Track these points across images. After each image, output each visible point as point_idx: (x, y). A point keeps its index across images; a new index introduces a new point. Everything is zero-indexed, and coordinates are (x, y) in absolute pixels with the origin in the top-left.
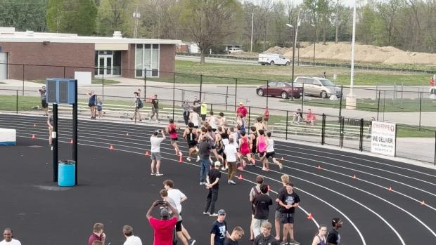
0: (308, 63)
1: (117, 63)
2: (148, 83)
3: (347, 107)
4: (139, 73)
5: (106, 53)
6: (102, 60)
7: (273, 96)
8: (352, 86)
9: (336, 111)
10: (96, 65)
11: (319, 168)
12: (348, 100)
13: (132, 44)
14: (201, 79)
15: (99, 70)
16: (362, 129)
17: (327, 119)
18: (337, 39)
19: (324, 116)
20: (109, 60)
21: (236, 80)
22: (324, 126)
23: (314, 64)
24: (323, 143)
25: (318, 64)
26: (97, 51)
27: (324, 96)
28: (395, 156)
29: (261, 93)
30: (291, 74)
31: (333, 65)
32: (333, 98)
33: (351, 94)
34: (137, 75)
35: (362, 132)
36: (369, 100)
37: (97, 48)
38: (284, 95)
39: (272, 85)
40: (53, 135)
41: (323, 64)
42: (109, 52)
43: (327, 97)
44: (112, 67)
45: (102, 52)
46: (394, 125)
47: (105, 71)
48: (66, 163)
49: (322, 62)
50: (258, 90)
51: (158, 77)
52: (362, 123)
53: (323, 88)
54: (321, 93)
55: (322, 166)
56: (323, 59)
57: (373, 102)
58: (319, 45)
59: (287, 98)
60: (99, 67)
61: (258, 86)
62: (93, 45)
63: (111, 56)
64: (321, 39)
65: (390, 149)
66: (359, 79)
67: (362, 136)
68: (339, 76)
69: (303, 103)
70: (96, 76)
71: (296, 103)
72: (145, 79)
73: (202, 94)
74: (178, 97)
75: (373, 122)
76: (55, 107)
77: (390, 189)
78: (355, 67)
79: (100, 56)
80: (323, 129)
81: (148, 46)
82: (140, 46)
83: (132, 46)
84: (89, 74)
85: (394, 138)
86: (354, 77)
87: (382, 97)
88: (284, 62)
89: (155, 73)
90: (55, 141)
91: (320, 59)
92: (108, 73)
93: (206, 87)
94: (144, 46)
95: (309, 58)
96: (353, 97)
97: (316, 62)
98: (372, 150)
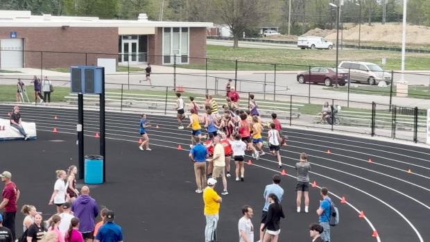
0: (352, 46)
1: (143, 49)
2: (178, 70)
3: (397, 94)
4: (167, 59)
5: (130, 37)
6: (126, 45)
7: (316, 83)
8: (403, 70)
9: (386, 99)
10: (120, 51)
11: (370, 161)
12: (398, 86)
13: (159, 28)
14: (236, 66)
15: (123, 57)
16: (416, 118)
17: (378, 108)
18: (384, 20)
19: (374, 104)
20: (134, 45)
21: (275, 66)
22: (373, 115)
23: (359, 47)
24: (373, 134)
25: (363, 47)
26: (120, 36)
27: (371, 82)
29: (301, 80)
30: (335, 59)
31: (380, 49)
32: (382, 84)
33: (402, 81)
34: (165, 62)
35: (416, 121)
36: (422, 87)
37: (121, 32)
38: (327, 82)
39: (314, 71)
40: (79, 128)
41: (369, 48)
42: (134, 37)
43: (375, 83)
44: (137, 53)
45: (126, 37)
47: (130, 58)
48: (93, 158)
49: (368, 45)
50: (299, 77)
51: (188, 63)
52: (416, 112)
53: (371, 74)
54: (369, 79)
55: (373, 159)
56: (369, 42)
57: (426, 88)
58: (365, 26)
59: (331, 85)
60: (123, 52)
61: (299, 72)
62: (116, 29)
63: (137, 41)
64: (366, 20)
66: (411, 64)
67: (416, 126)
68: (388, 60)
69: (349, 90)
70: (119, 64)
71: (341, 90)
72: (175, 66)
73: (237, 82)
74: (211, 86)
76: (81, 97)
78: (407, 50)
79: (124, 41)
80: (372, 119)
81: (176, 30)
82: (167, 30)
83: (159, 29)
84: (114, 60)
86: (405, 61)
88: (326, 45)
89: (184, 58)
90: (81, 135)
91: (366, 42)
92: (134, 59)
93: (241, 74)
94: (172, 30)
95: (353, 41)
96: (404, 84)
97: (361, 45)
98: (428, 142)
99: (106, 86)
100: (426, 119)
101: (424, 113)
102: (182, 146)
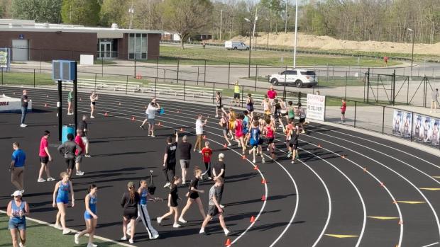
0: (264, 49)
1: (115, 48)
2: (138, 64)
4: (132, 56)
5: (105, 40)
6: (103, 46)
10: (99, 50)
15: (100, 54)
16: (300, 100)
18: (286, 30)
20: (108, 45)
21: (206, 62)
23: (268, 49)
25: (271, 49)
26: (99, 39)
28: (325, 121)
30: (248, 57)
31: (283, 50)
34: (130, 58)
37: (99, 36)
40: (58, 104)
41: (275, 50)
42: (108, 40)
44: (111, 51)
45: (103, 40)
46: (324, 97)
47: (105, 54)
48: (68, 126)
49: (275, 48)
51: (146, 59)
52: (300, 95)
56: (275, 46)
58: (272, 35)
62: (95, 34)
63: (110, 43)
64: (273, 30)
65: (320, 115)
66: (300, 61)
68: (285, 59)
70: (98, 58)
72: (136, 61)
73: (179, 73)
75: (308, 95)
76: (60, 83)
77: (319, 146)
78: (298, 52)
79: (101, 43)
81: (138, 35)
82: (132, 35)
83: (126, 35)
84: (92, 56)
85: (324, 107)
86: (297, 59)
88: (244, 47)
89: (144, 55)
90: (60, 110)
92: (108, 56)
93: (182, 66)
94: (135, 35)
95: (264, 45)
97: (269, 48)
100: (306, 100)
101: (305, 96)
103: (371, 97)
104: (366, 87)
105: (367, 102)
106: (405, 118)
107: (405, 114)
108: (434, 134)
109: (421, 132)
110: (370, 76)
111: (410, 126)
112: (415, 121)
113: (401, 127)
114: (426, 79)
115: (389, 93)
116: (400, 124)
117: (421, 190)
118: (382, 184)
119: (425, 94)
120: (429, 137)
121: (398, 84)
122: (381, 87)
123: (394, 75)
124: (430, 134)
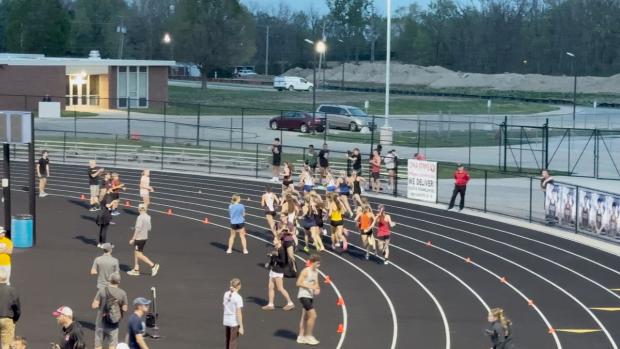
0: (336, 88)
1: (95, 90)
2: (133, 115)
4: (123, 102)
5: (79, 78)
6: (75, 88)
7: (289, 129)
8: (387, 115)
10: (68, 93)
12: (383, 133)
14: (198, 110)
15: (71, 99)
18: (373, 57)
20: (84, 86)
21: (243, 110)
23: (342, 89)
25: (348, 89)
26: (68, 76)
27: (353, 128)
28: (437, 202)
29: (275, 126)
30: (311, 102)
31: (367, 90)
32: (365, 131)
33: (386, 127)
34: (120, 106)
36: (410, 134)
37: (68, 72)
38: (303, 129)
39: (289, 115)
40: (5, 183)
41: (355, 89)
42: (84, 77)
43: (357, 130)
44: (88, 95)
45: (74, 77)
46: (435, 164)
47: (80, 101)
48: (20, 218)
49: (354, 86)
50: (271, 122)
51: (147, 107)
53: (352, 118)
54: (350, 125)
56: (355, 83)
57: (413, 135)
58: (350, 65)
59: (308, 132)
60: (71, 95)
61: (272, 117)
62: (63, 68)
63: (87, 82)
64: (352, 58)
65: (429, 193)
66: (396, 108)
67: (396, 178)
68: (371, 103)
69: (326, 137)
70: (66, 108)
71: (319, 137)
72: (129, 110)
73: (201, 129)
74: (170, 133)
75: (410, 161)
76: (7, 147)
77: (429, 244)
78: (392, 92)
79: (72, 82)
81: (133, 69)
82: (123, 69)
83: (113, 68)
84: (57, 105)
85: (435, 180)
86: (390, 104)
87: (423, 128)
88: (305, 87)
89: (142, 102)
90: (7, 191)
91: (351, 83)
92: (84, 102)
93: (205, 119)
94: (128, 69)
95: (336, 82)
96: (389, 130)
97: (346, 86)
98: (409, 196)
99: (36, 134)
100: (406, 169)
101: (405, 162)
102: (130, 203)
103: (511, 163)
104: (503, 147)
105: (504, 171)
106: (565, 196)
107: (565, 190)
108: (612, 220)
109: (592, 217)
110: (508, 128)
111: (574, 209)
112: (582, 200)
113: (560, 209)
114: (596, 133)
115: (539, 156)
116: (558, 205)
117: (594, 312)
118: (530, 302)
119: (596, 157)
120: (603, 226)
121: (553, 142)
122: (524, 146)
123: (546, 128)
124: (605, 220)
